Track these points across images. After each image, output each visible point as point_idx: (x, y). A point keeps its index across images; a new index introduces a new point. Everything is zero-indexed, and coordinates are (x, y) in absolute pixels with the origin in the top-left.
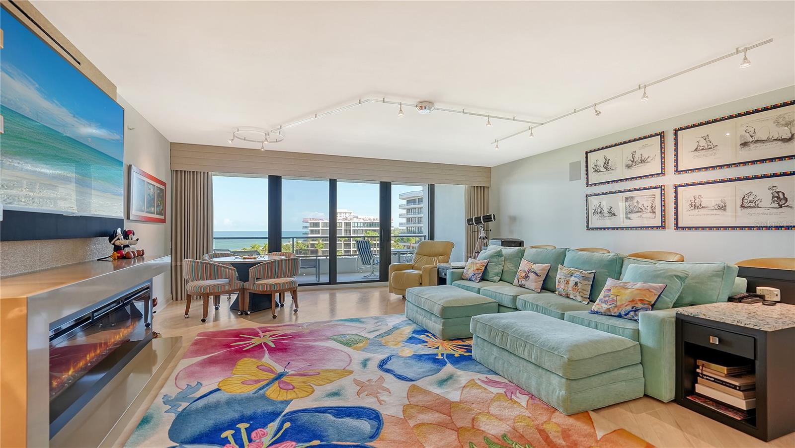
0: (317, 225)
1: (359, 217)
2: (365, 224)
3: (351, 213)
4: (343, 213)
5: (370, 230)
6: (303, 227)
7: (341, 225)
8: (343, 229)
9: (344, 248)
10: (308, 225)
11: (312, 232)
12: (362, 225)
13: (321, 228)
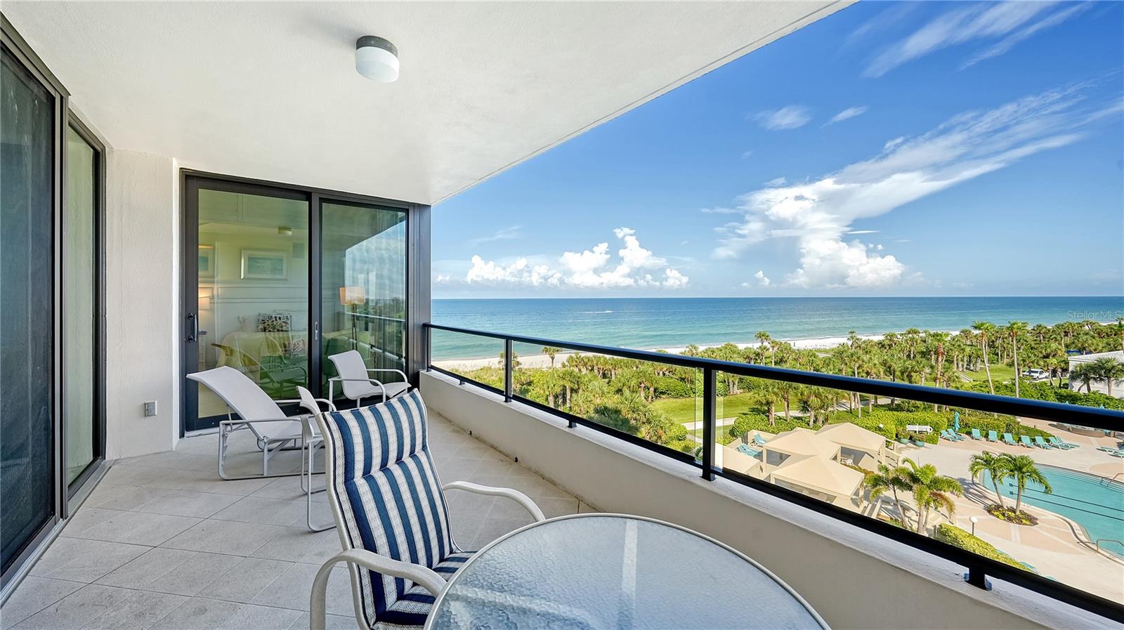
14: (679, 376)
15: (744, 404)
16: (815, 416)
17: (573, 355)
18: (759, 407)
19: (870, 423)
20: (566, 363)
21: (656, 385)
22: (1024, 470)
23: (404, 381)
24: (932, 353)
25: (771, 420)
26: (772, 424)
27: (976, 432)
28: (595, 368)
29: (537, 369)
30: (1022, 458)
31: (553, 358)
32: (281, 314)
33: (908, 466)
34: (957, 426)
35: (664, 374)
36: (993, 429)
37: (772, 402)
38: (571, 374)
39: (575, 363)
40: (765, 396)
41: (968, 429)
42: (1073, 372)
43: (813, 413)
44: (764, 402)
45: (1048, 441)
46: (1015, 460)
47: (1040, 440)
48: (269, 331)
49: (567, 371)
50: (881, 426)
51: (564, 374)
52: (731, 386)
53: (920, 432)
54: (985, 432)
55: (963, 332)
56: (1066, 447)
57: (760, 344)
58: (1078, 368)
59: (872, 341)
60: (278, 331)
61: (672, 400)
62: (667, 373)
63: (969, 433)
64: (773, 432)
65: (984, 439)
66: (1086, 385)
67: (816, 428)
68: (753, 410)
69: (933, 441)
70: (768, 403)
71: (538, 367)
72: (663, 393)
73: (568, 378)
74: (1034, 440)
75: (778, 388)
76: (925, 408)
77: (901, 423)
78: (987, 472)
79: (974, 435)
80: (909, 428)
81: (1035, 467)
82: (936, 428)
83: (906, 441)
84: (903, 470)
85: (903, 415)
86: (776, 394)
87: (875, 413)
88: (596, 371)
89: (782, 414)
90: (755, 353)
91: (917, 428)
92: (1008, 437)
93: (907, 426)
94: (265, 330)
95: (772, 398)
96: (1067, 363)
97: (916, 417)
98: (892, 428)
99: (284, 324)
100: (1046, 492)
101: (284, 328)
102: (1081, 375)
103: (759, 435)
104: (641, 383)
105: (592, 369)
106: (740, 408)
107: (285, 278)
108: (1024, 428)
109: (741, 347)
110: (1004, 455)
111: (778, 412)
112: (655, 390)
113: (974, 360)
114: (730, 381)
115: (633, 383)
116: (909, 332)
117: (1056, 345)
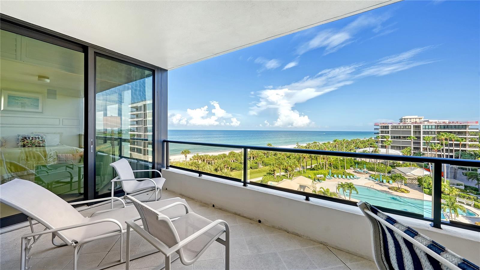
0: (387, 127)
1: (430, 121)
2: (437, 127)
3: (421, 118)
4: (413, 119)
5: (444, 132)
6: (375, 129)
7: (410, 128)
8: (412, 130)
9: (413, 145)
10: (378, 127)
11: (382, 132)
12: (434, 127)
13: (390, 129)
14: (240, 161)
15: (264, 171)
16: (290, 174)
17: (196, 155)
18: (271, 172)
19: (307, 176)
20: (192, 159)
21: (231, 166)
22: (352, 187)
23: (160, 177)
25: (275, 177)
26: (275, 178)
27: (335, 176)
28: (205, 160)
29: (177, 162)
30: (351, 183)
31: (186, 157)
32: (38, 135)
33: (322, 190)
34: (330, 174)
35: (234, 161)
36: (340, 174)
37: (275, 170)
38: (195, 163)
39: (196, 158)
40: (273, 168)
41: (333, 175)
43: (289, 173)
44: (273, 170)
45: (353, 177)
46: (349, 184)
47: (351, 177)
48: (29, 147)
49: (193, 162)
50: (310, 176)
51: (192, 163)
52: (259, 165)
53: (320, 177)
54: (337, 176)
55: (328, 142)
56: (358, 178)
60: (36, 146)
61: (237, 172)
62: (235, 161)
63: (333, 176)
64: (276, 182)
65: (337, 178)
66: (360, 158)
67: (290, 179)
68: (268, 173)
69: (324, 180)
70: (274, 171)
71: (178, 161)
72: (234, 169)
73: (194, 165)
74: (350, 177)
75: (277, 165)
76: (321, 169)
77: (315, 174)
78: (341, 189)
79: (335, 177)
80: (318, 176)
81: (354, 186)
82: (325, 175)
83: (317, 180)
84: (321, 191)
85: (315, 171)
86: (277, 167)
87: (307, 171)
88: (205, 161)
89: (278, 174)
91: (319, 176)
92: (344, 177)
93: (317, 175)
94: (24, 146)
95: (275, 168)
97: (319, 172)
98: (313, 176)
99: (41, 142)
100: (357, 194)
101: (41, 145)
103: (271, 183)
104: (225, 166)
105: (204, 161)
106: (263, 173)
107: (41, 111)
108: (348, 173)
110: (346, 183)
111: (277, 174)
112: (231, 168)
114: (259, 163)
115: (222, 165)
116: (314, 143)
117: (352, 146)
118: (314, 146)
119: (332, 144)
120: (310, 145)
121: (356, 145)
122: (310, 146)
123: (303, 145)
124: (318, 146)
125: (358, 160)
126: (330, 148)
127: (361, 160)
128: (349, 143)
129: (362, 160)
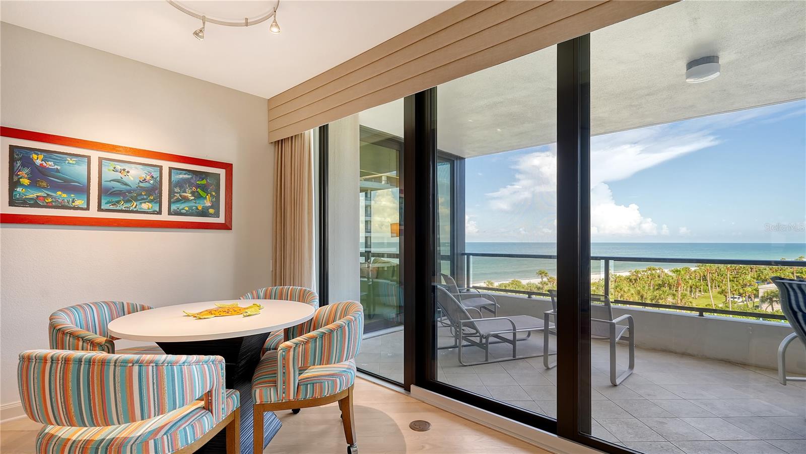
24: (666, 285)
42: (762, 297)
57: (541, 279)
58: (766, 294)
59: (622, 276)
66: (771, 306)
90: (537, 287)
96: (757, 290)
102: (767, 299)
109: (524, 282)
113: (694, 290)
116: (650, 269)
117: (749, 277)
118: (650, 278)
119: (695, 271)
120: (640, 275)
121: (759, 276)
122: (637, 276)
123: (621, 274)
124: (659, 277)
125: (764, 309)
126: (690, 281)
127: (773, 310)
128: (740, 271)
129: (775, 309)
